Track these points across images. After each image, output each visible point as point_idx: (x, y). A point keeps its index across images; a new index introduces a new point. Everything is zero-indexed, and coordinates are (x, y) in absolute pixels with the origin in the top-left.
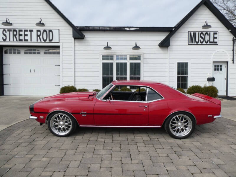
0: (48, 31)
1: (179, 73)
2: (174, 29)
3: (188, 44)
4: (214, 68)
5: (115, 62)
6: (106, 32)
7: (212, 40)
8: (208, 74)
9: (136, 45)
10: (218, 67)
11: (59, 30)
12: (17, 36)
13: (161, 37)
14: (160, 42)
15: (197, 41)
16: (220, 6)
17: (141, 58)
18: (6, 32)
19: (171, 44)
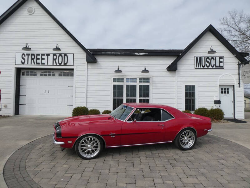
0: (63, 55)
1: (186, 96)
2: (181, 54)
3: (195, 68)
4: (221, 91)
5: (125, 84)
6: (117, 56)
7: (218, 64)
8: (215, 97)
9: (145, 69)
10: (224, 90)
11: (73, 54)
12: (35, 60)
13: (169, 61)
14: (168, 66)
15: (204, 65)
16: (232, 27)
17: (150, 81)
18: (25, 56)
19: (178, 68)
